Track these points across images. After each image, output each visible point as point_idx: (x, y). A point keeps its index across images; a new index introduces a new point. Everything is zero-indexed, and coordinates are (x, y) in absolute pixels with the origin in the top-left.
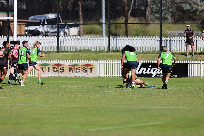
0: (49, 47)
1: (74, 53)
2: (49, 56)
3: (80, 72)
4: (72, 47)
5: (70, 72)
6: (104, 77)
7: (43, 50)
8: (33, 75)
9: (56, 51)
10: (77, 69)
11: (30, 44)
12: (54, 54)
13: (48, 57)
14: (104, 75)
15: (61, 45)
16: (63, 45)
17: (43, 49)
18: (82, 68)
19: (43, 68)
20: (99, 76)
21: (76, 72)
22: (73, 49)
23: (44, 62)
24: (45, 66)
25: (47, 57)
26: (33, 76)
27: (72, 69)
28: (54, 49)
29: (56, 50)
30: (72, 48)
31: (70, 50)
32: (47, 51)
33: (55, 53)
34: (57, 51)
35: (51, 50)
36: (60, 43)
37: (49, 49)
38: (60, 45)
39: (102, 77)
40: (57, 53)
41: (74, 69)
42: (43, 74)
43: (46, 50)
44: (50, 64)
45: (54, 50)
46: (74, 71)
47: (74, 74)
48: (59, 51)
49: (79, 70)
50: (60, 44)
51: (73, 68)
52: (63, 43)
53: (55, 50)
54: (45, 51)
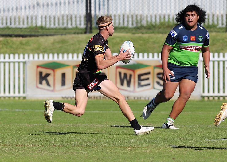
0: (65, 18)
1: (134, 34)
2: (63, 42)
3: (149, 85)
4: (128, 17)
5: (122, 84)
6: (216, 98)
7: (48, 26)
8: (22, 94)
9: (82, 29)
10: (142, 77)
11: (12, 9)
12: (76, 36)
13: (60, 45)
14: (216, 94)
15: (97, 12)
16: (102, 10)
17: (48, 23)
18: (155, 76)
19: (48, 75)
20: (203, 97)
21: (140, 85)
22: (130, 23)
23: (51, 58)
24: (53, 70)
25: (58, 46)
26: (19, 97)
27: (128, 78)
28: (78, 23)
29: (83, 26)
30: (126, 19)
31: (121, 25)
32: (60, 29)
33: (82, 33)
34: (86, 28)
35: (70, 26)
36: (93, 5)
37: (65, 21)
38: (95, 11)
39: (211, 98)
40: (85, 33)
41: (134, 79)
42: (48, 90)
43: (57, 25)
44: (66, 63)
45: (78, 26)
46: (134, 82)
47: (134, 91)
48: (91, 28)
49: (148, 79)
50: (93, 8)
51: (131, 76)
52: (102, 7)
53: (80, 24)
54: (52, 29)
